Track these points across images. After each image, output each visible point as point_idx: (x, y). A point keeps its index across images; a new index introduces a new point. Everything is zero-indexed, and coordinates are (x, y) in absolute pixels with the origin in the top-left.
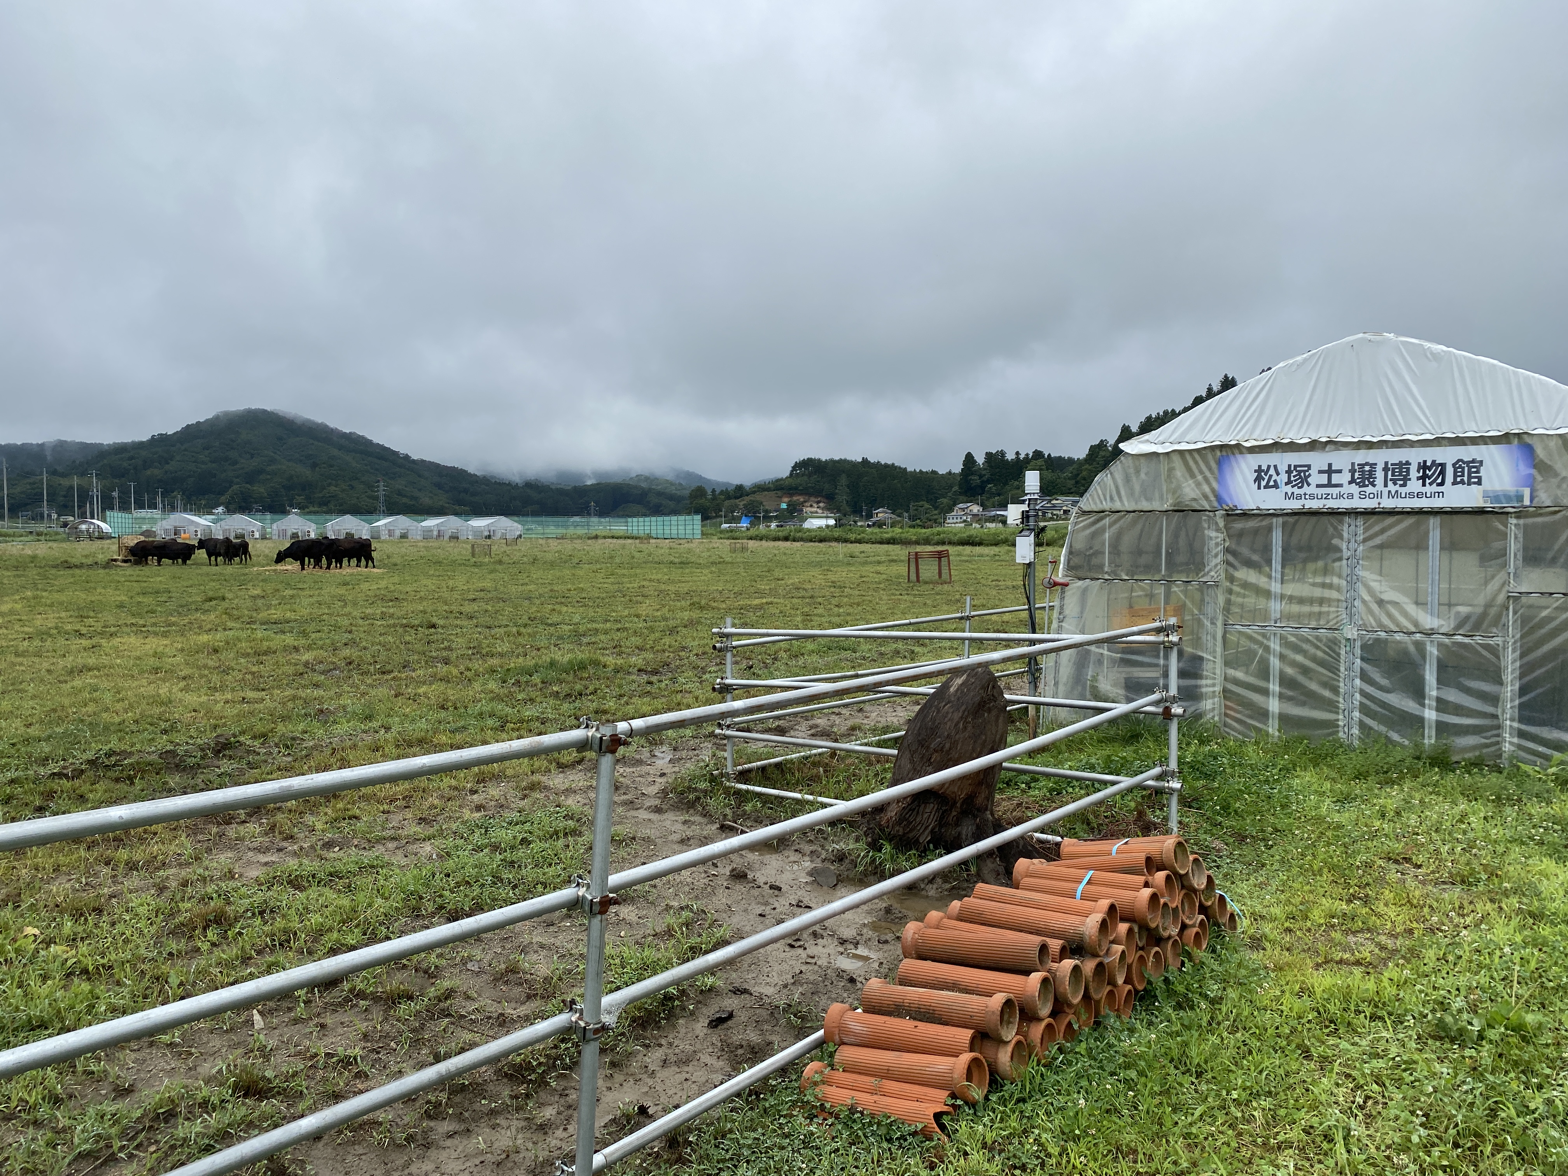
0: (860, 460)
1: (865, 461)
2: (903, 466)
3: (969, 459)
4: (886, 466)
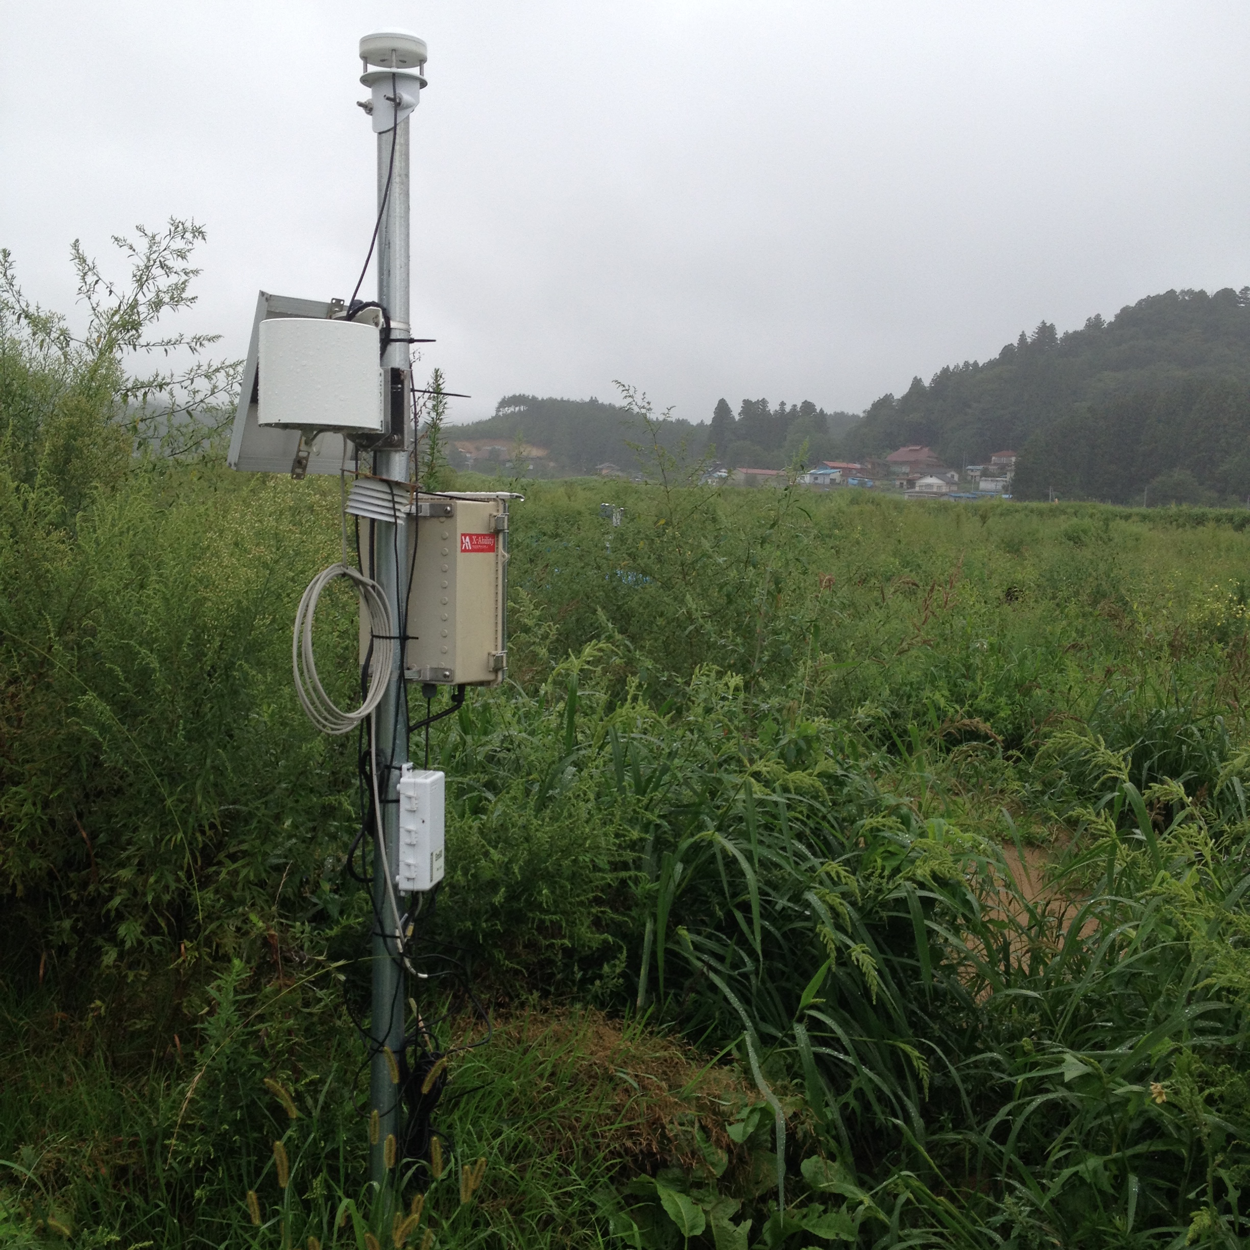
0: (587, 401)
1: (593, 402)
2: (643, 413)
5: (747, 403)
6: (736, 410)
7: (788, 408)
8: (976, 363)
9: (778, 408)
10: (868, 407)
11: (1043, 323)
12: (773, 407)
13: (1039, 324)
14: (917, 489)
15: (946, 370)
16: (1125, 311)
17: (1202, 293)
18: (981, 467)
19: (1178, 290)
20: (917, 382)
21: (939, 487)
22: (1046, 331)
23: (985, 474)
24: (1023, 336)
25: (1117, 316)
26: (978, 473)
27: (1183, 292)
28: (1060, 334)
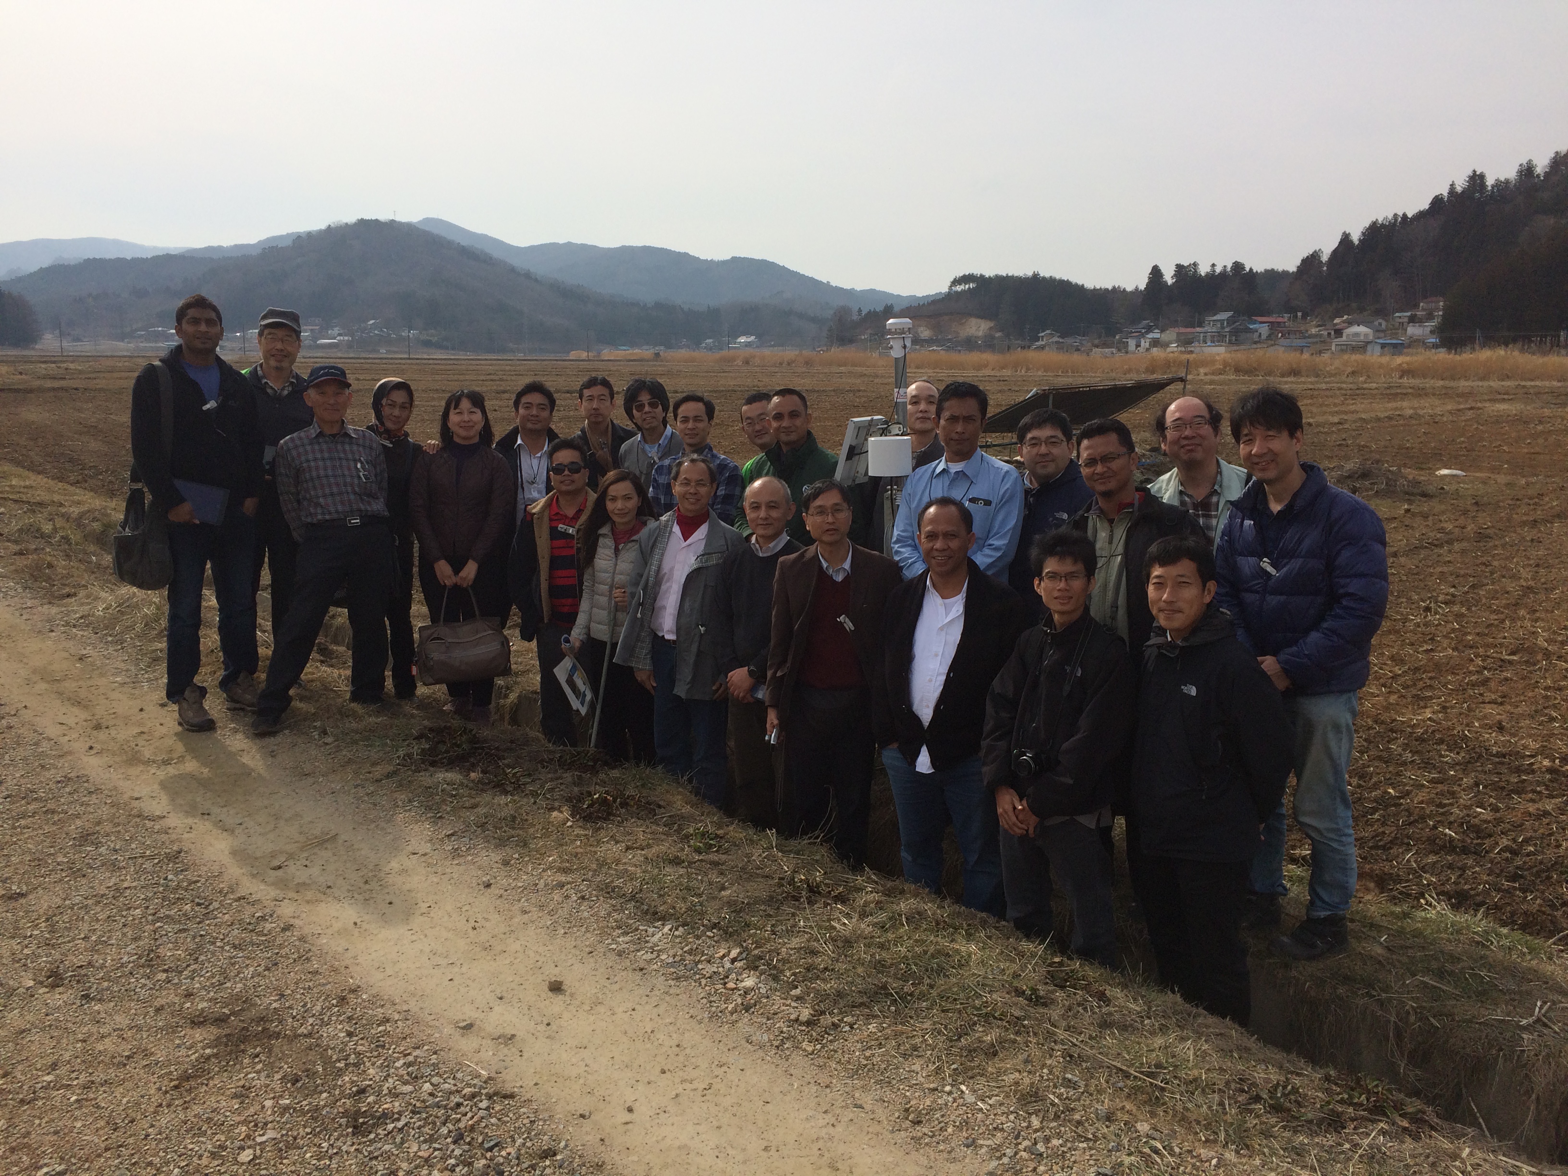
0: (1030, 274)
1: (1035, 276)
2: (1080, 283)
3: (1156, 272)
4: (1062, 282)
5: (1180, 269)
6: (1169, 274)
7: (1218, 270)
8: (1405, 215)
9: (1209, 270)
10: (1299, 263)
11: (1474, 171)
12: (1204, 270)
14: (1344, 338)
15: (1374, 224)
18: (1409, 314)
20: (1346, 238)
21: (1366, 335)
22: (1477, 179)
23: (1412, 320)
24: (1453, 186)
25: (1550, 163)
26: (1406, 320)
28: (1490, 182)
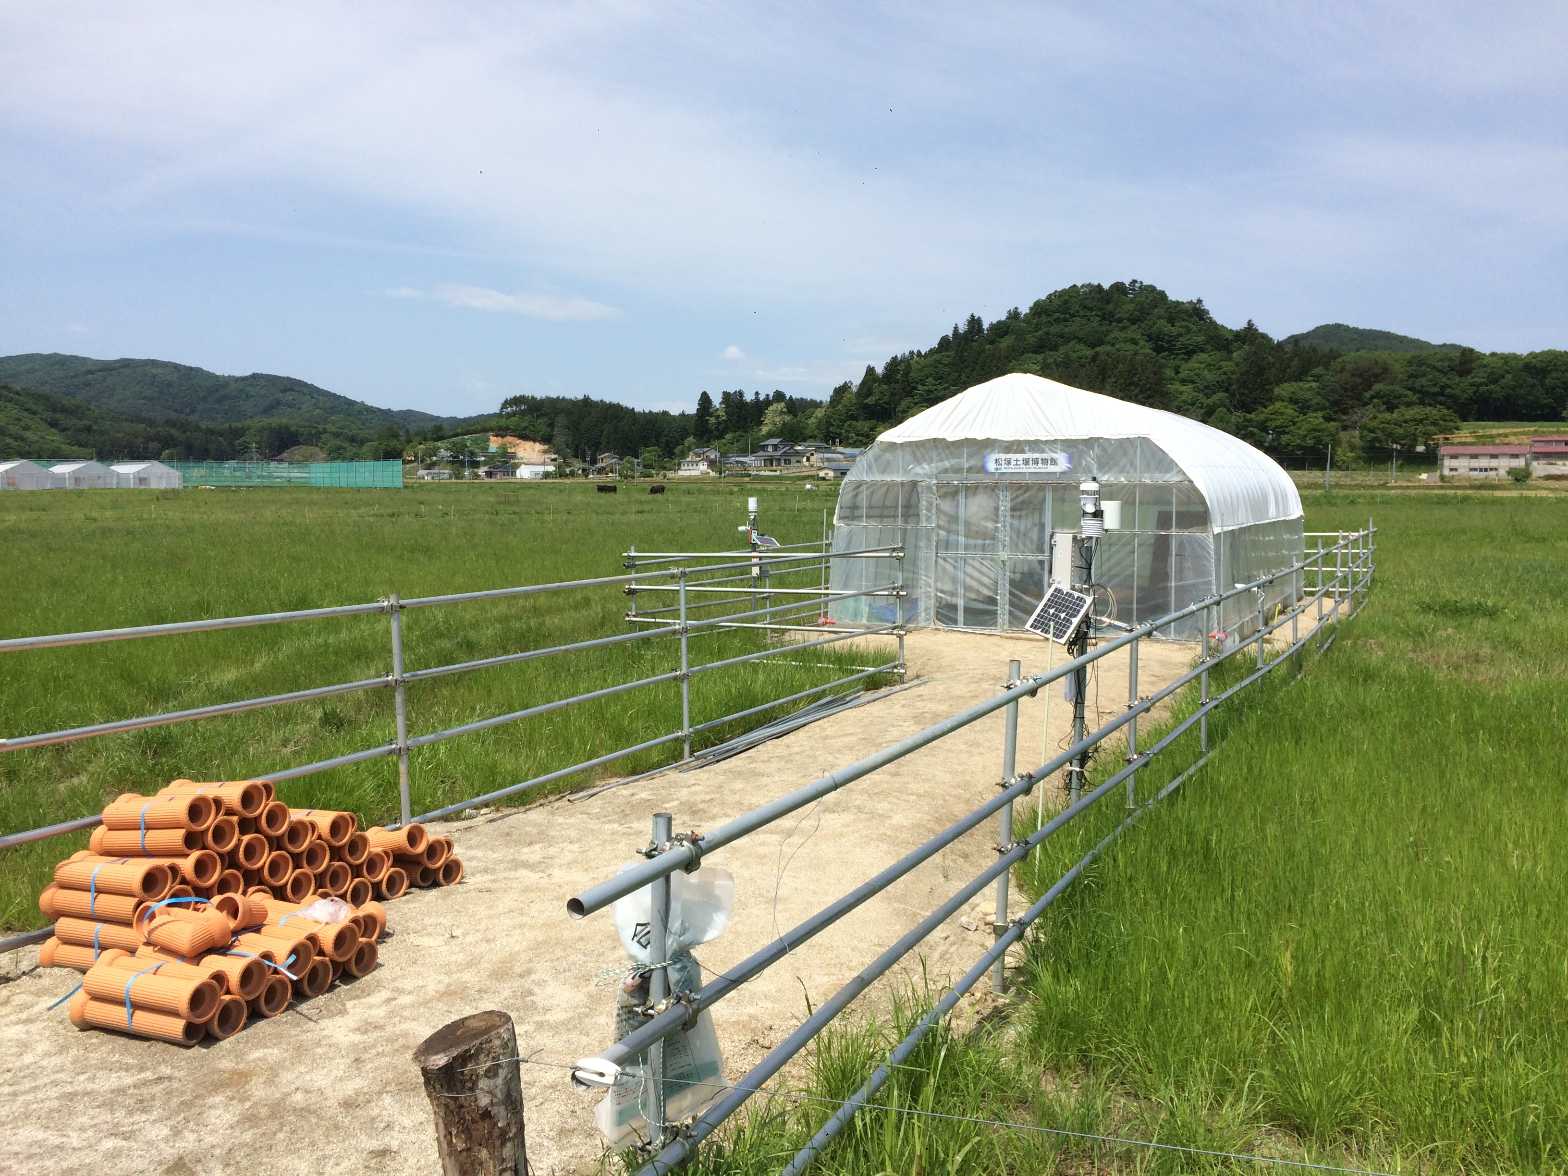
1: (586, 401)
2: (630, 406)
3: (705, 399)
4: (611, 406)
5: (726, 395)
6: (717, 400)
7: (762, 397)
8: (919, 352)
9: (753, 397)
10: (831, 393)
11: (972, 316)
12: (749, 397)
13: (967, 317)
15: (895, 359)
16: (1037, 304)
17: (1099, 286)
19: (1079, 285)
20: (870, 371)
22: (975, 323)
24: (956, 328)
25: (1031, 309)
27: (1083, 286)
28: (986, 326)
